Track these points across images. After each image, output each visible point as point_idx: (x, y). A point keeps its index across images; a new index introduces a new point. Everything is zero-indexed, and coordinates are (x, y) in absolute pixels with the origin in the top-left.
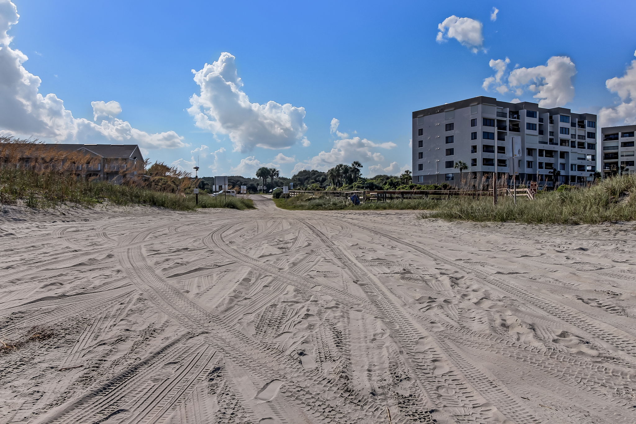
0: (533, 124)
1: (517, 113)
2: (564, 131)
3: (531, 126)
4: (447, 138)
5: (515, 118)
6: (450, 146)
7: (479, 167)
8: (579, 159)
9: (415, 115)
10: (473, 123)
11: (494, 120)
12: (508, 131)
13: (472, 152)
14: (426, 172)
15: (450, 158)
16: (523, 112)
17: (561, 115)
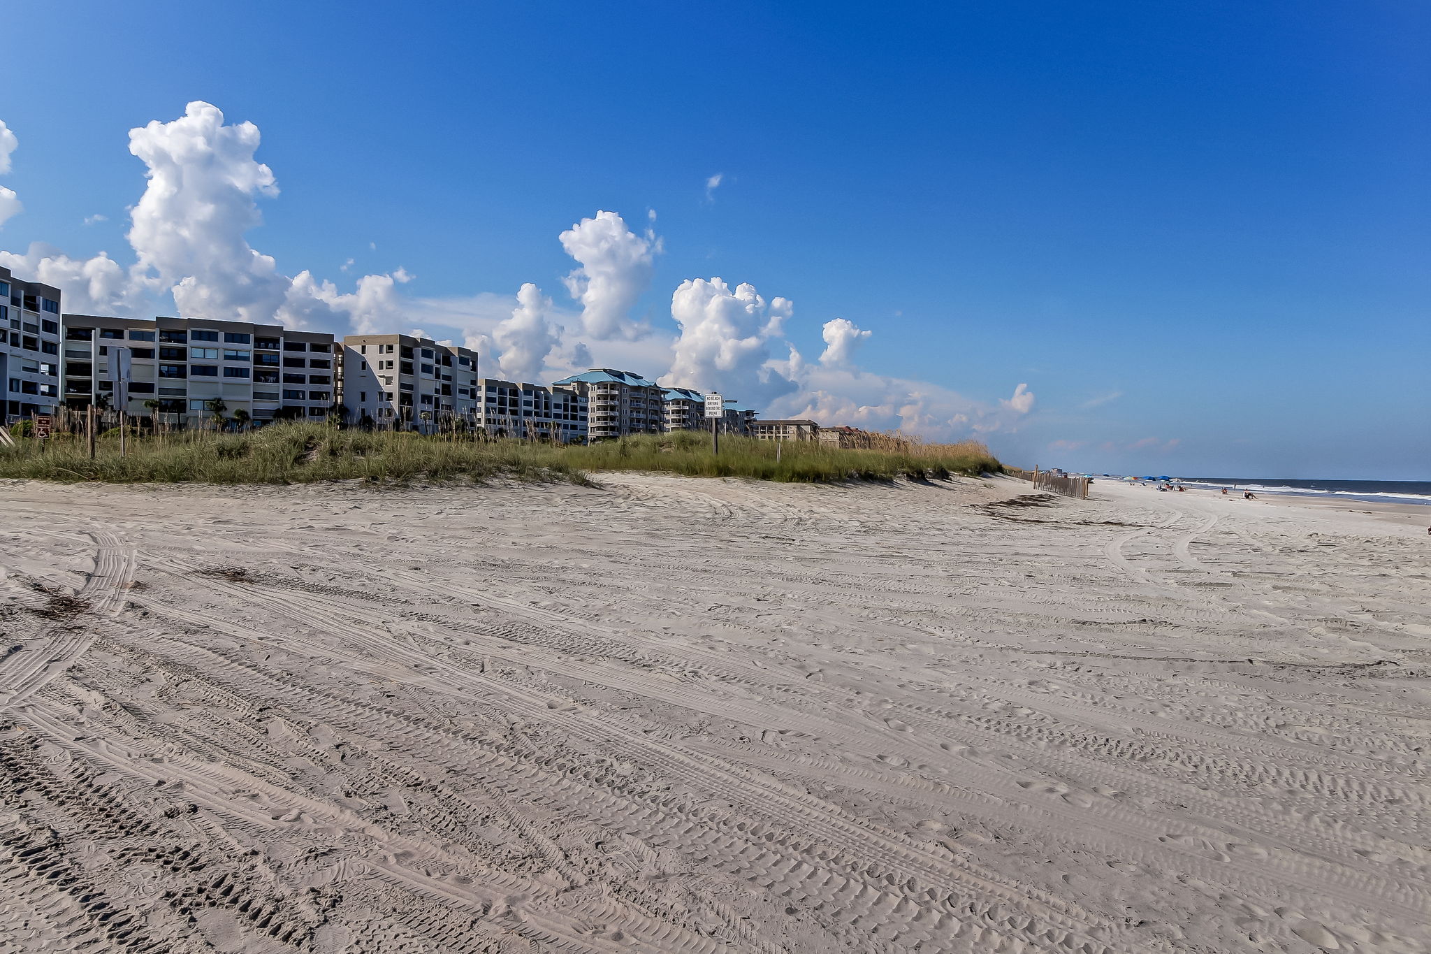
8: (25, 369)
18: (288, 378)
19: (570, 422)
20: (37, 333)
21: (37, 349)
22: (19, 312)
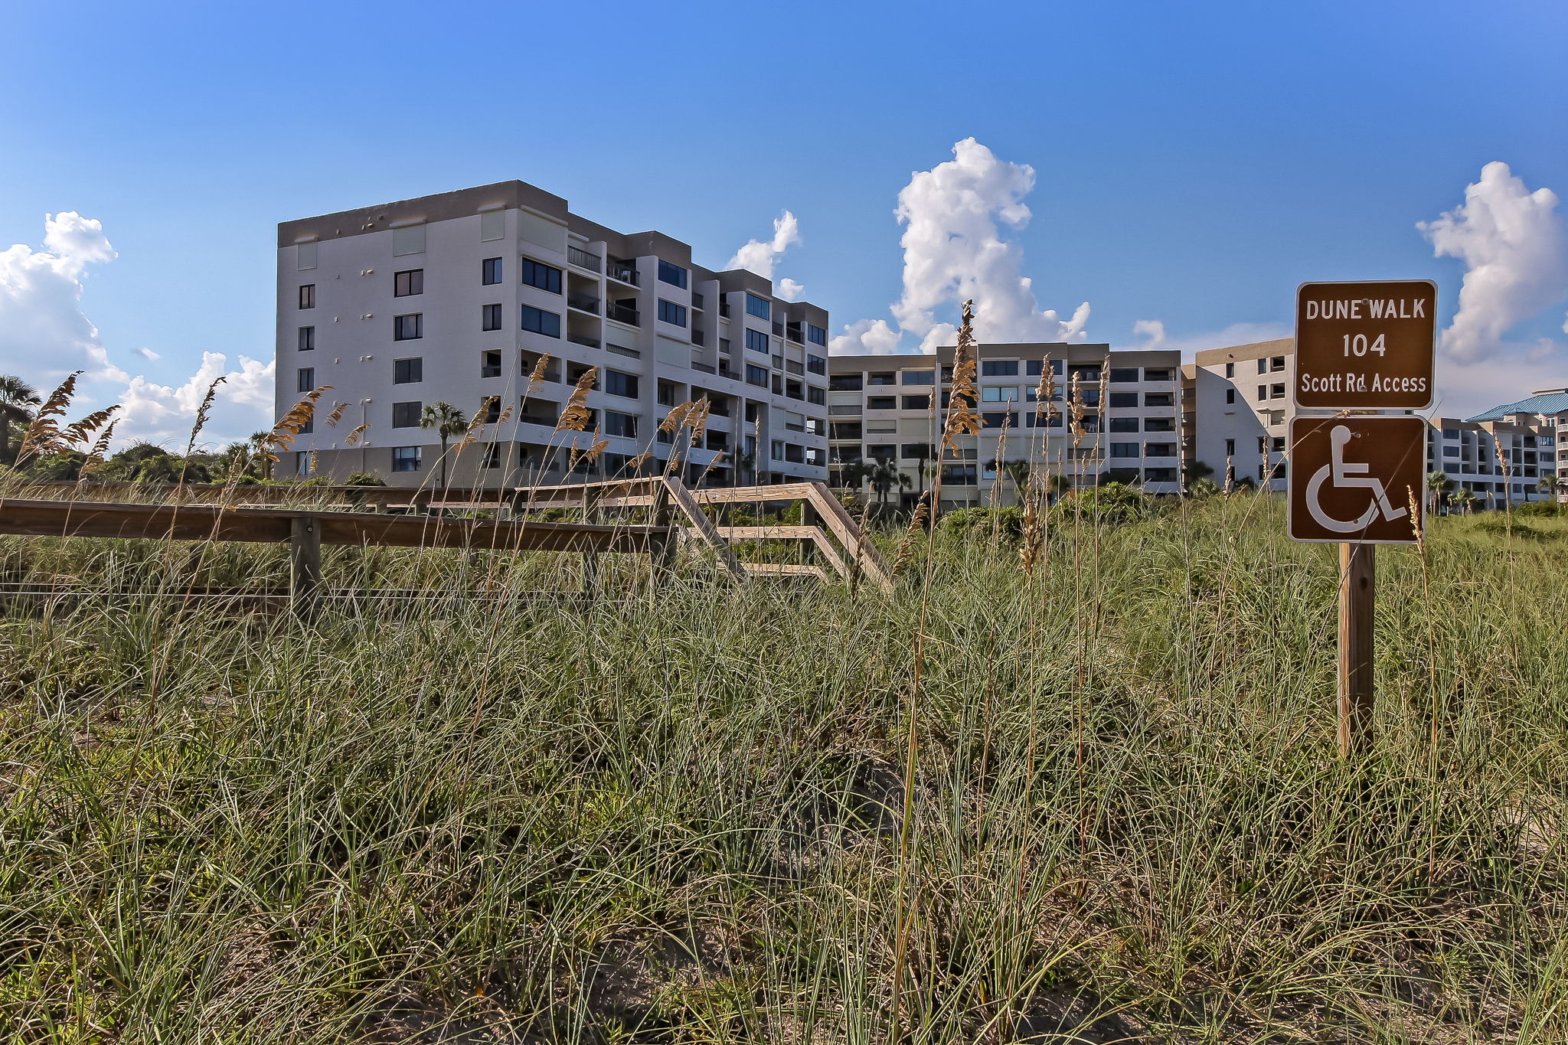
0: (677, 306)
1: (630, 264)
2: (758, 341)
3: (670, 312)
4: (399, 321)
5: (625, 280)
6: (408, 350)
7: (511, 430)
8: (790, 426)
9: (288, 233)
10: (490, 271)
11: (560, 272)
12: (603, 315)
13: (486, 374)
14: (324, 438)
15: (408, 393)
16: (649, 265)
17: (749, 294)
18: (1118, 426)
19: (1524, 480)
20: (802, 374)
21: (801, 398)
22: (781, 345)
